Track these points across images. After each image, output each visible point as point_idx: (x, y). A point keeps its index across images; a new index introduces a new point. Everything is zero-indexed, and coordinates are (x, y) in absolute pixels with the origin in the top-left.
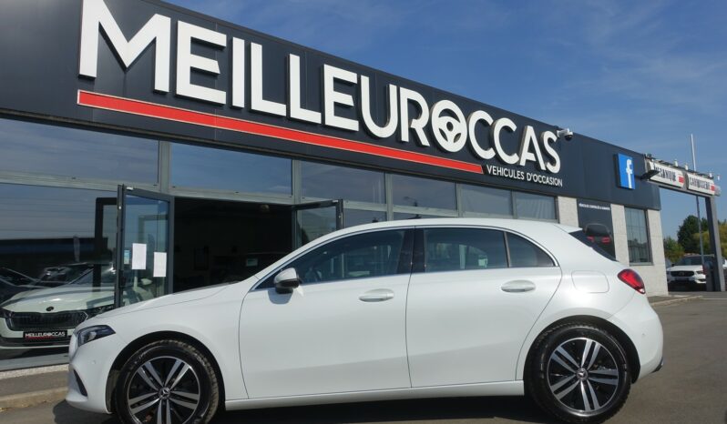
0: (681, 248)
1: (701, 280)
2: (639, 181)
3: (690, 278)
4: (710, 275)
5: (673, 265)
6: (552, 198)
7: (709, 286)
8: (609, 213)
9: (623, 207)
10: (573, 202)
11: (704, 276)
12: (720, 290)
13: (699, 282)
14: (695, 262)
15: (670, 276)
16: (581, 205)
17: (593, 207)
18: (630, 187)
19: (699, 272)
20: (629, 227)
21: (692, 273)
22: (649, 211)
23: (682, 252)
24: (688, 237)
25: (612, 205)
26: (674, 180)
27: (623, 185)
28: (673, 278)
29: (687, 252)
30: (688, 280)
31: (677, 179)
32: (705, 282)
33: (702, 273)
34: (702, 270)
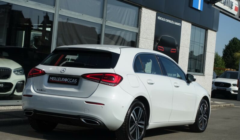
0: (224, 63)
1: (235, 91)
2: (206, 5)
3: (227, 89)
5: (217, 77)
6: (137, 8)
7: (239, 97)
8: (180, 27)
9: (190, 24)
10: (154, 13)
11: (236, 88)
13: (233, 93)
14: (233, 76)
15: (214, 86)
16: (159, 18)
17: (168, 21)
18: (199, 9)
19: (234, 85)
20: (192, 42)
21: (229, 85)
22: (209, 31)
23: (223, 67)
24: (231, 54)
25: (183, 22)
26: (231, 8)
27: (194, 6)
28: (215, 88)
29: (227, 67)
30: (225, 90)
31: (234, 7)
32: (237, 93)
33: (236, 86)
34: (237, 83)
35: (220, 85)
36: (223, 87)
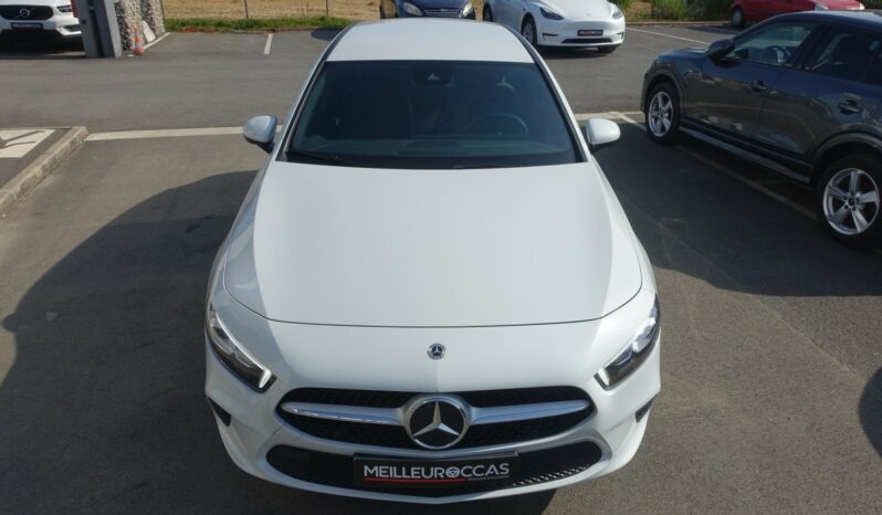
1: (70, 28)
3: (47, 24)
4: (87, 17)
7: (89, 43)
11: (74, 20)
12: (111, 54)
13: (66, 33)
19: (63, 9)
21: (48, 11)
28: (7, 24)
30: (41, 30)
32: (79, 32)
33: (70, 11)
34: (70, 3)
35: (18, 13)
36: (29, 18)
